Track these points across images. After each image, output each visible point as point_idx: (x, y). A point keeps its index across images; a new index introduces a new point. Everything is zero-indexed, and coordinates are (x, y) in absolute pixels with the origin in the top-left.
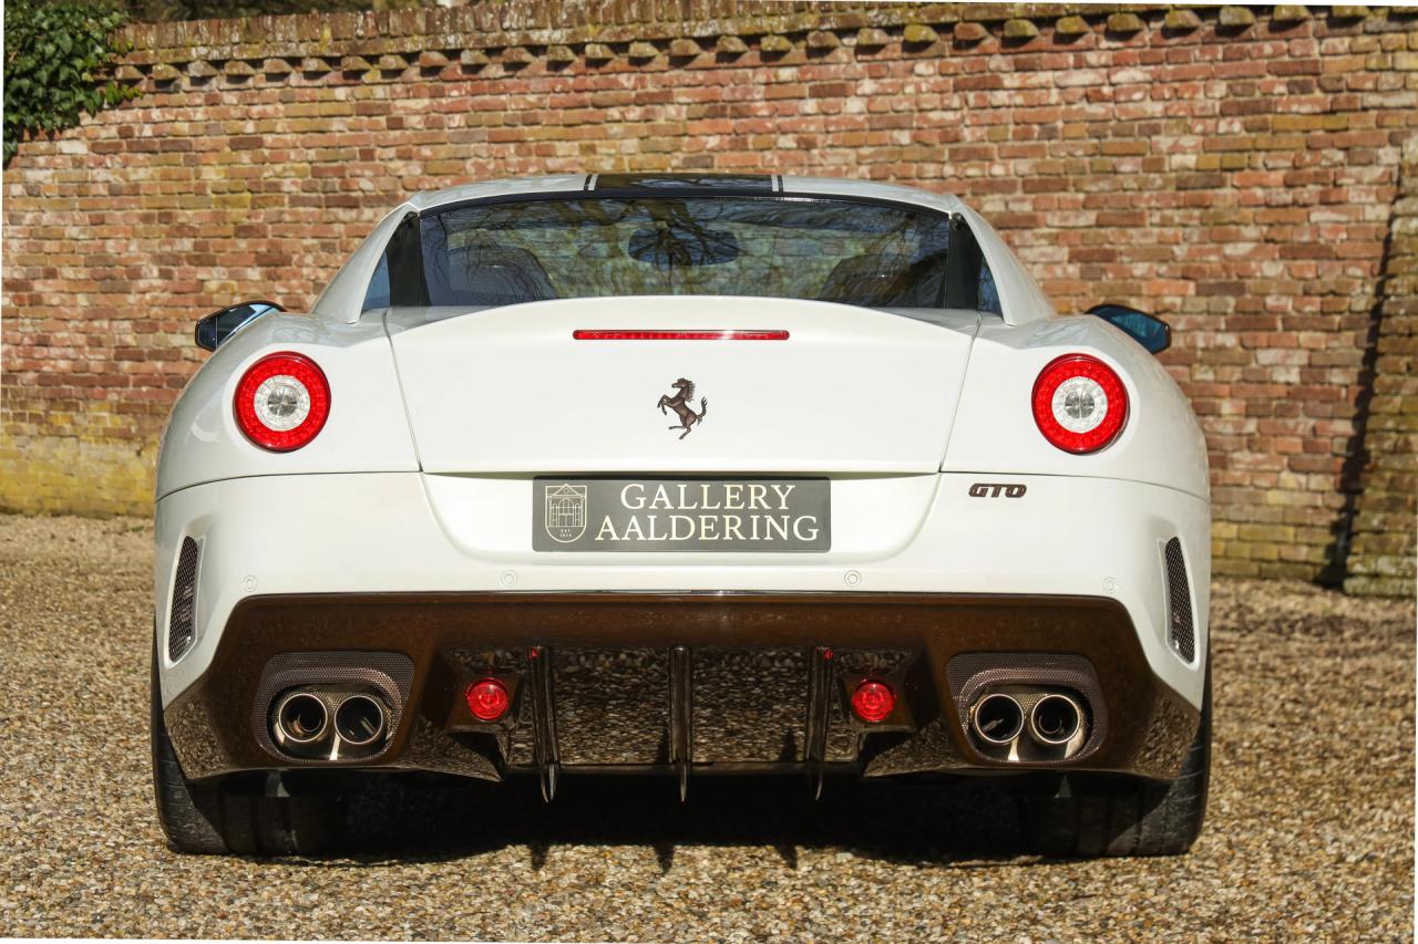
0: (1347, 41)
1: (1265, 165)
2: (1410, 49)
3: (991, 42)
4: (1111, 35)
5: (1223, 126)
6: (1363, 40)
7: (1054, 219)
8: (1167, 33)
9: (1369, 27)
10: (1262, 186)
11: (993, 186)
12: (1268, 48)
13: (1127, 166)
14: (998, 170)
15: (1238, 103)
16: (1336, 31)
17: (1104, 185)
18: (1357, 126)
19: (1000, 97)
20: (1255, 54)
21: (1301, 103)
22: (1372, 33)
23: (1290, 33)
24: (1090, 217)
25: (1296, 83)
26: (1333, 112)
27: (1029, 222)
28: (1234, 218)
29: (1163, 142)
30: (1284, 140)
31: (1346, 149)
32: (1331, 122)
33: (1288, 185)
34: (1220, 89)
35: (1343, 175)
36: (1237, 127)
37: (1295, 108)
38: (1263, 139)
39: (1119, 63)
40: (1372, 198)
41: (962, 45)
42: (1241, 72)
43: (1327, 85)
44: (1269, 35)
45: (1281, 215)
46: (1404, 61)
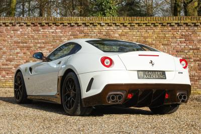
3: (39, 26)
4: (56, 25)
5: (71, 37)
6: (89, 28)
7: (47, 47)
8: (64, 26)
11: (39, 43)
12: (77, 28)
13: (57, 41)
14: (40, 41)
15: (73, 35)
17: (54, 43)
19: (40, 32)
20: (75, 29)
21: (81, 35)
22: (91, 27)
24: (52, 47)
25: (80, 32)
27: (44, 47)
29: (63, 39)
34: (70, 33)
39: (57, 29)
41: (35, 26)
42: (73, 31)
43: (84, 33)
46: (94, 31)
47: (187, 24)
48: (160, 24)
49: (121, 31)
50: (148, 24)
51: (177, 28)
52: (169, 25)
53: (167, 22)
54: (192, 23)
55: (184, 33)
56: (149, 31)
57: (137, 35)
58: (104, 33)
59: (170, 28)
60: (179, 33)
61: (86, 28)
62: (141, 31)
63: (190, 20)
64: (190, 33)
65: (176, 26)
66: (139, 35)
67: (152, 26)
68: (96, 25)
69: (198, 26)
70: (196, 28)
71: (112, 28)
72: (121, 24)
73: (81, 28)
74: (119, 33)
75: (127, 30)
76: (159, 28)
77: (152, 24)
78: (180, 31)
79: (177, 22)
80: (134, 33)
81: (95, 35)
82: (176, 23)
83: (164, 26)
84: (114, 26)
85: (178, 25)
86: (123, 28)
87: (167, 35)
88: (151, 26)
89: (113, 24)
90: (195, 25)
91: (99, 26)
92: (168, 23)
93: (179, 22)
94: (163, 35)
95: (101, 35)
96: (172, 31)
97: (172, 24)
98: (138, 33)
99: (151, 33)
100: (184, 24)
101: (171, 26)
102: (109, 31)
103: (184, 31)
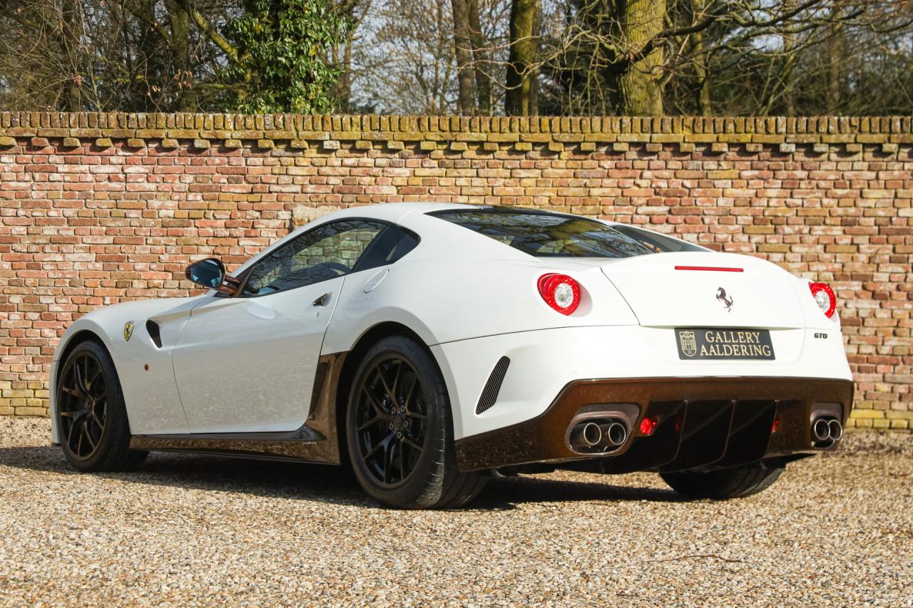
0: (261, 159)
1: (214, 216)
2: (295, 165)
3: (49, 148)
4: (126, 148)
5: (191, 197)
6: (271, 160)
7: (88, 240)
8: (161, 149)
9: (274, 154)
10: (212, 227)
11: (50, 221)
12: (217, 161)
13: (133, 214)
14: (53, 213)
15: (200, 186)
16: (256, 154)
17: (120, 223)
18: (268, 201)
19: (55, 176)
20: (209, 163)
21: (235, 188)
22: (276, 157)
23: (230, 154)
24: (110, 239)
25: (233, 178)
26: (252, 193)
27: (72, 241)
28: (196, 242)
29: (155, 203)
30: (226, 205)
31: (260, 211)
32: (252, 198)
33: (226, 227)
34: (189, 179)
35: (259, 223)
36: (199, 197)
37: (232, 190)
38: (214, 205)
39: (128, 163)
40: (274, 235)
41: (31, 148)
42: (201, 171)
43: (250, 180)
44: (218, 154)
45: (224, 241)
46: (293, 170)
47: (675, 148)
48: (566, 144)
49: (407, 172)
50: (519, 147)
51: (638, 164)
52: (603, 150)
53: (596, 138)
54: (698, 144)
55: (663, 184)
56: (523, 173)
57: (473, 191)
58: (333, 181)
59: (608, 164)
60: (644, 183)
61: (259, 161)
62: (491, 173)
63: (687, 133)
64: (688, 183)
65: (633, 154)
66: (480, 190)
67: (535, 154)
68: (303, 150)
69: (719, 153)
70: (711, 164)
71: (366, 160)
72: (407, 143)
73: (237, 161)
74: (399, 181)
75: (430, 169)
76: (562, 164)
77: (535, 144)
78: (647, 174)
79: (635, 138)
80: (462, 182)
81: (298, 188)
82: (632, 144)
83: (587, 153)
84: (375, 151)
85: (642, 149)
86: (415, 161)
87: (595, 192)
88: (532, 154)
89: (375, 142)
90: (710, 153)
91: (312, 152)
92: (599, 144)
93: (646, 138)
94: (581, 191)
95: (323, 190)
96: (616, 173)
97: (617, 147)
98: (477, 182)
99: (531, 182)
100: (665, 145)
101: (612, 153)
102: (355, 171)
103: (666, 173)
